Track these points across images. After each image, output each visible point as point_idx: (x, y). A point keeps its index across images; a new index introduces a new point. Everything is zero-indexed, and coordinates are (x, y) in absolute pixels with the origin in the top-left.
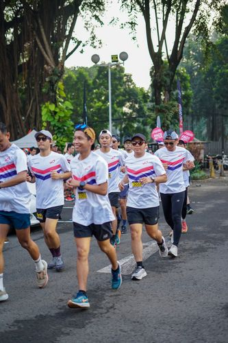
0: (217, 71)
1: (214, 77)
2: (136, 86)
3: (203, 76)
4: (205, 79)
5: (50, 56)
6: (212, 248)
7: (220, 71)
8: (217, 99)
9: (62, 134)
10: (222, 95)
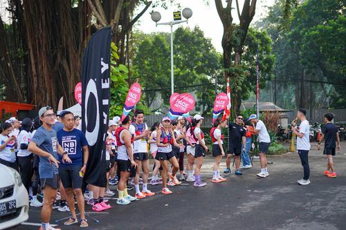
1: (301, 41)
2: (217, 51)
3: (289, 40)
4: (291, 43)
5: (101, 13)
7: (306, 33)
8: (304, 64)
9: (116, 102)
10: (309, 60)
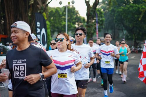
0: (116, 10)
1: (114, 13)
3: (110, 12)
6: (100, 92)
8: (116, 22)
